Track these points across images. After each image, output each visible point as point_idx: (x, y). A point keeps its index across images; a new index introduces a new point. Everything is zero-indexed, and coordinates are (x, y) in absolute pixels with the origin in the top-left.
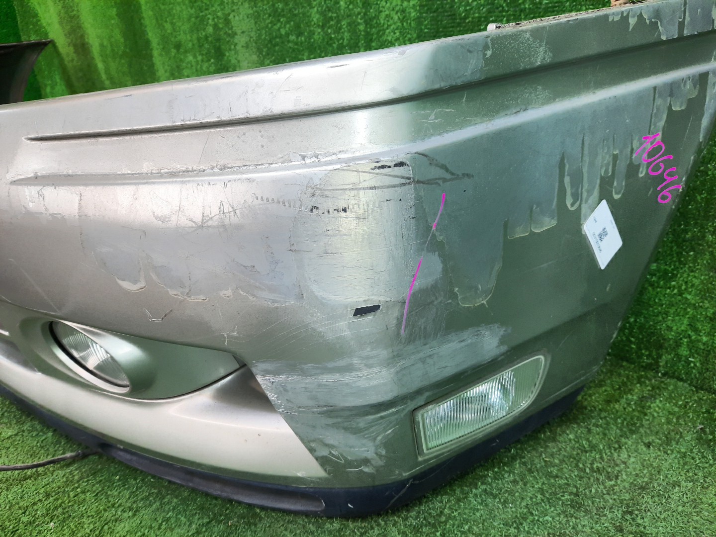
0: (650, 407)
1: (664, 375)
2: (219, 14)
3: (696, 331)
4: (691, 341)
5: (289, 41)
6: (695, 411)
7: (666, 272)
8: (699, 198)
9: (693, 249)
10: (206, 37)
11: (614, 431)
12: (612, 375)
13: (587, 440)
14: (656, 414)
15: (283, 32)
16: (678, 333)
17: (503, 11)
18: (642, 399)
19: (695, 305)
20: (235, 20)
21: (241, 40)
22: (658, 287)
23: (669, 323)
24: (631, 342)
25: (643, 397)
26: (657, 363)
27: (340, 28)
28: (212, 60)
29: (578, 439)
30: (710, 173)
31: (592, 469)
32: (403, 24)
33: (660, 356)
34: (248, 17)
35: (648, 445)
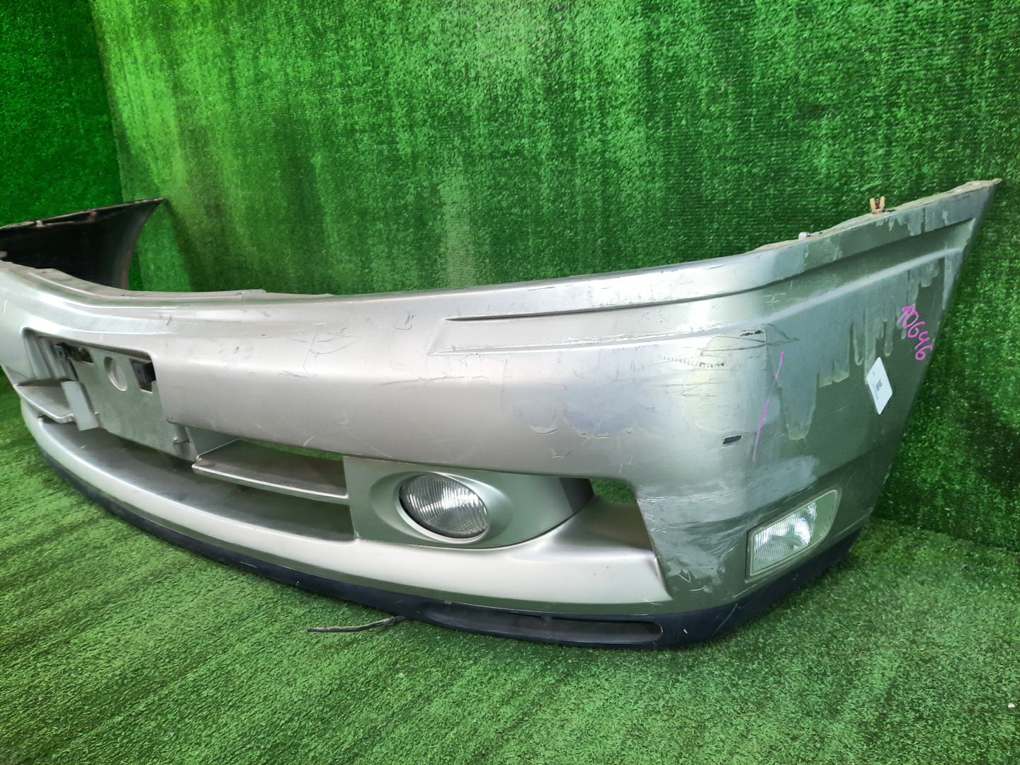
0: (916, 554)
1: (923, 528)
2: (426, 184)
3: (950, 480)
4: (946, 491)
5: (511, 214)
6: (957, 555)
7: (916, 427)
8: (939, 357)
9: (938, 404)
10: (405, 206)
11: (889, 576)
12: (874, 530)
13: (867, 581)
14: (923, 559)
15: (504, 204)
16: (932, 484)
17: (749, 195)
18: (907, 548)
19: (945, 455)
20: (444, 190)
21: (450, 210)
22: (910, 442)
23: (923, 475)
24: (888, 497)
25: (908, 546)
26: (915, 516)
27: (574, 204)
28: (411, 230)
29: (858, 582)
30: (947, 336)
31: (877, 602)
32: (646, 204)
33: (917, 510)
34: (461, 188)
35: (922, 583)
